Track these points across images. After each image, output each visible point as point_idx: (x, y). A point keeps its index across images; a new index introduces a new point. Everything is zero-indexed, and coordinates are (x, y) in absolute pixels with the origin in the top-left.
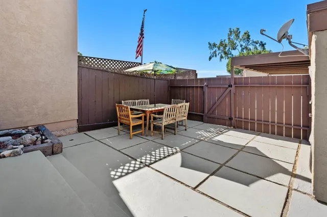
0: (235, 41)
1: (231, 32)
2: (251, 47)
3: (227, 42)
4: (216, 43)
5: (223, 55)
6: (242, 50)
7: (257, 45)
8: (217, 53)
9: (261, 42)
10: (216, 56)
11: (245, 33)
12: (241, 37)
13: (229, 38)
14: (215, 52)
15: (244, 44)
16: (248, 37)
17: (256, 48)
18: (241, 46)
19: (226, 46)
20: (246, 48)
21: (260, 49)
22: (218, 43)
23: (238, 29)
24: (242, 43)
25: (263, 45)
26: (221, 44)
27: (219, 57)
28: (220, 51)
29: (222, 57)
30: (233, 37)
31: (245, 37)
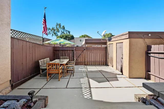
0: (59, 29)
1: (57, 24)
2: (65, 32)
3: (55, 28)
4: (50, 28)
5: (53, 34)
6: (62, 33)
7: (67, 32)
8: (51, 33)
9: (69, 31)
10: (50, 34)
11: (63, 26)
12: (61, 28)
13: (56, 27)
14: (50, 32)
15: (62, 31)
16: (64, 28)
17: (67, 33)
18: (61, 31)
19: (55, 30)
20: (63, 32)
21: (68, 33)
22: (51, 28)
23: (60, 24)
24: (62, 30)
25: (69, 32)
26: (53, 29)
27: (51, 34)
28: (52, 32)
29: (53, 35)
30: (58, 27)
31: (63, 28)
